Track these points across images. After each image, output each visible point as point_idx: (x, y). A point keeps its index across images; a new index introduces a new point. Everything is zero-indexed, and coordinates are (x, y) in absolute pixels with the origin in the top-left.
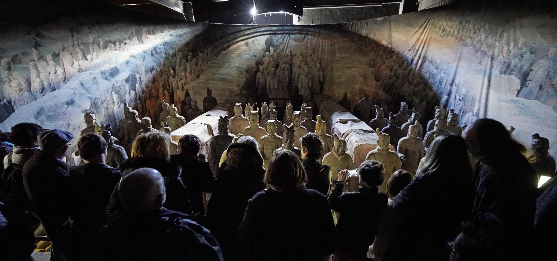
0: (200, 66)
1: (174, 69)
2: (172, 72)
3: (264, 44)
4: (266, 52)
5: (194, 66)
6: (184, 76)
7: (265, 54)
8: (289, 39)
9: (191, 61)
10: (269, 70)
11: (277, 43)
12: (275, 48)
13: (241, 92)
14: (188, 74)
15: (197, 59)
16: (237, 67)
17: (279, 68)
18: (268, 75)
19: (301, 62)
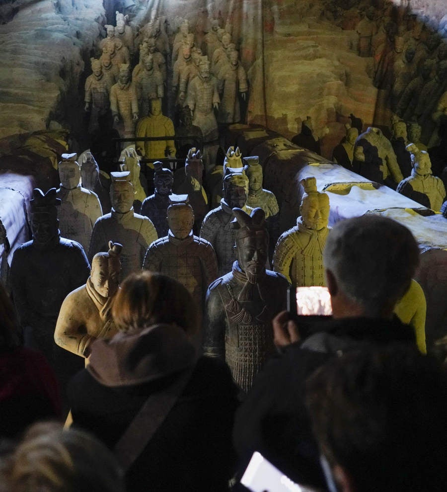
3: (101, 4)
4: (106, 26)
7: (103, 31)
10: (114, 68)
13: (48, 126)
16: (37, 63)
17: (140, 63)
18: (114, 80)
19: (192, 48)
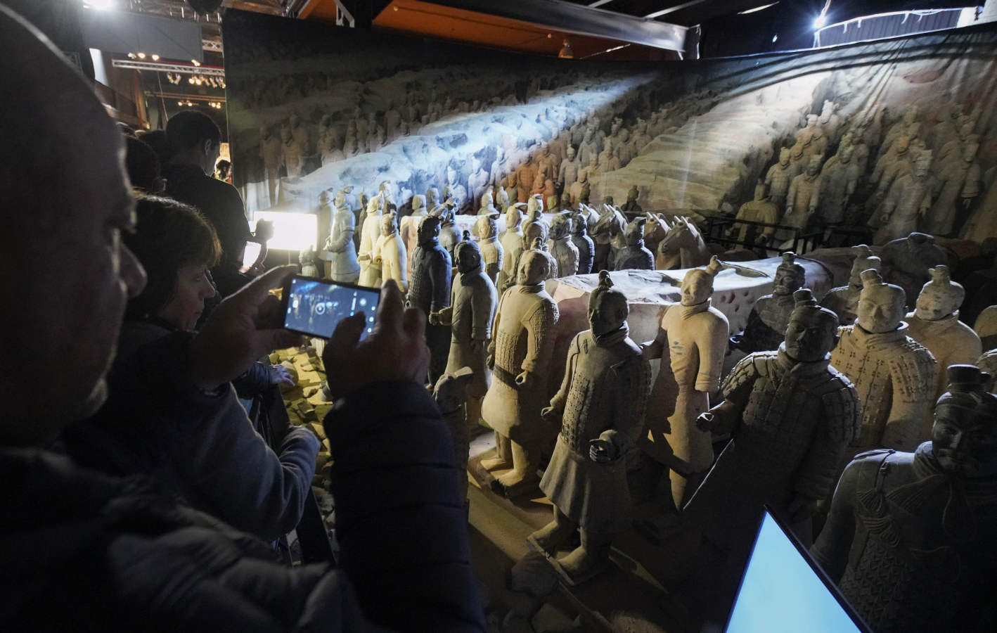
0: (635, 143)
1: (576, 147)
2: (570, 150)
3: (811, 94)
4: (808, 116)
5: (620, 145)
6: (594, 159)
7: (804, 121)
8: (891, 75)
9: (616, 134)
10: (804, 160)
11: (848, 90)
12: (837, 105)
13: (720, 206)
14: (603, 157)
15: (631, 132)
16: (723, 150)
17: (837, 155)
18: (800, 171)
19: (912, 140)
